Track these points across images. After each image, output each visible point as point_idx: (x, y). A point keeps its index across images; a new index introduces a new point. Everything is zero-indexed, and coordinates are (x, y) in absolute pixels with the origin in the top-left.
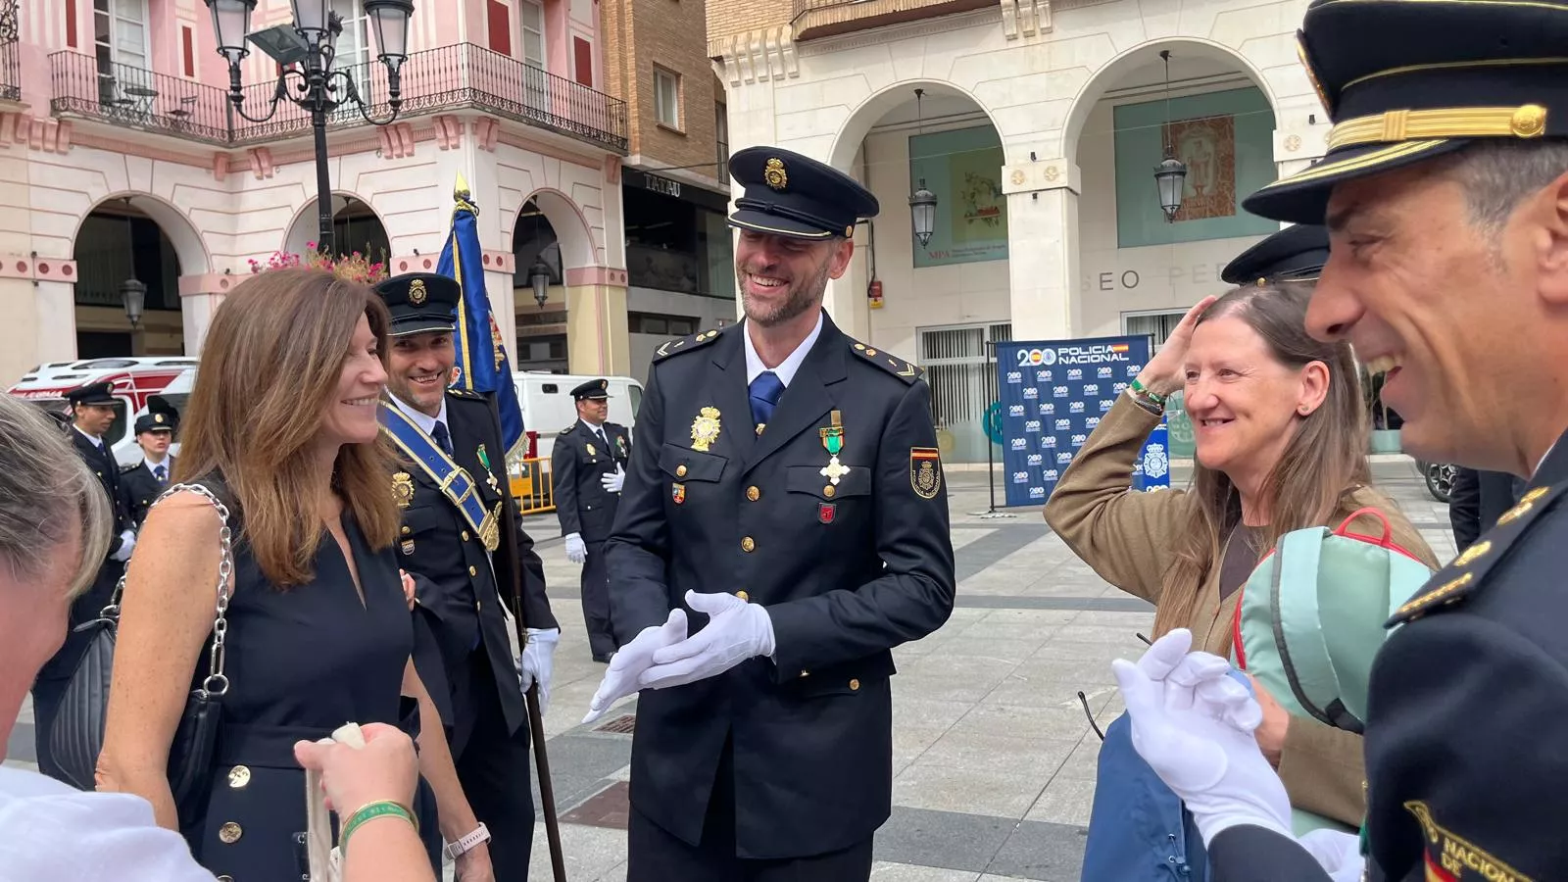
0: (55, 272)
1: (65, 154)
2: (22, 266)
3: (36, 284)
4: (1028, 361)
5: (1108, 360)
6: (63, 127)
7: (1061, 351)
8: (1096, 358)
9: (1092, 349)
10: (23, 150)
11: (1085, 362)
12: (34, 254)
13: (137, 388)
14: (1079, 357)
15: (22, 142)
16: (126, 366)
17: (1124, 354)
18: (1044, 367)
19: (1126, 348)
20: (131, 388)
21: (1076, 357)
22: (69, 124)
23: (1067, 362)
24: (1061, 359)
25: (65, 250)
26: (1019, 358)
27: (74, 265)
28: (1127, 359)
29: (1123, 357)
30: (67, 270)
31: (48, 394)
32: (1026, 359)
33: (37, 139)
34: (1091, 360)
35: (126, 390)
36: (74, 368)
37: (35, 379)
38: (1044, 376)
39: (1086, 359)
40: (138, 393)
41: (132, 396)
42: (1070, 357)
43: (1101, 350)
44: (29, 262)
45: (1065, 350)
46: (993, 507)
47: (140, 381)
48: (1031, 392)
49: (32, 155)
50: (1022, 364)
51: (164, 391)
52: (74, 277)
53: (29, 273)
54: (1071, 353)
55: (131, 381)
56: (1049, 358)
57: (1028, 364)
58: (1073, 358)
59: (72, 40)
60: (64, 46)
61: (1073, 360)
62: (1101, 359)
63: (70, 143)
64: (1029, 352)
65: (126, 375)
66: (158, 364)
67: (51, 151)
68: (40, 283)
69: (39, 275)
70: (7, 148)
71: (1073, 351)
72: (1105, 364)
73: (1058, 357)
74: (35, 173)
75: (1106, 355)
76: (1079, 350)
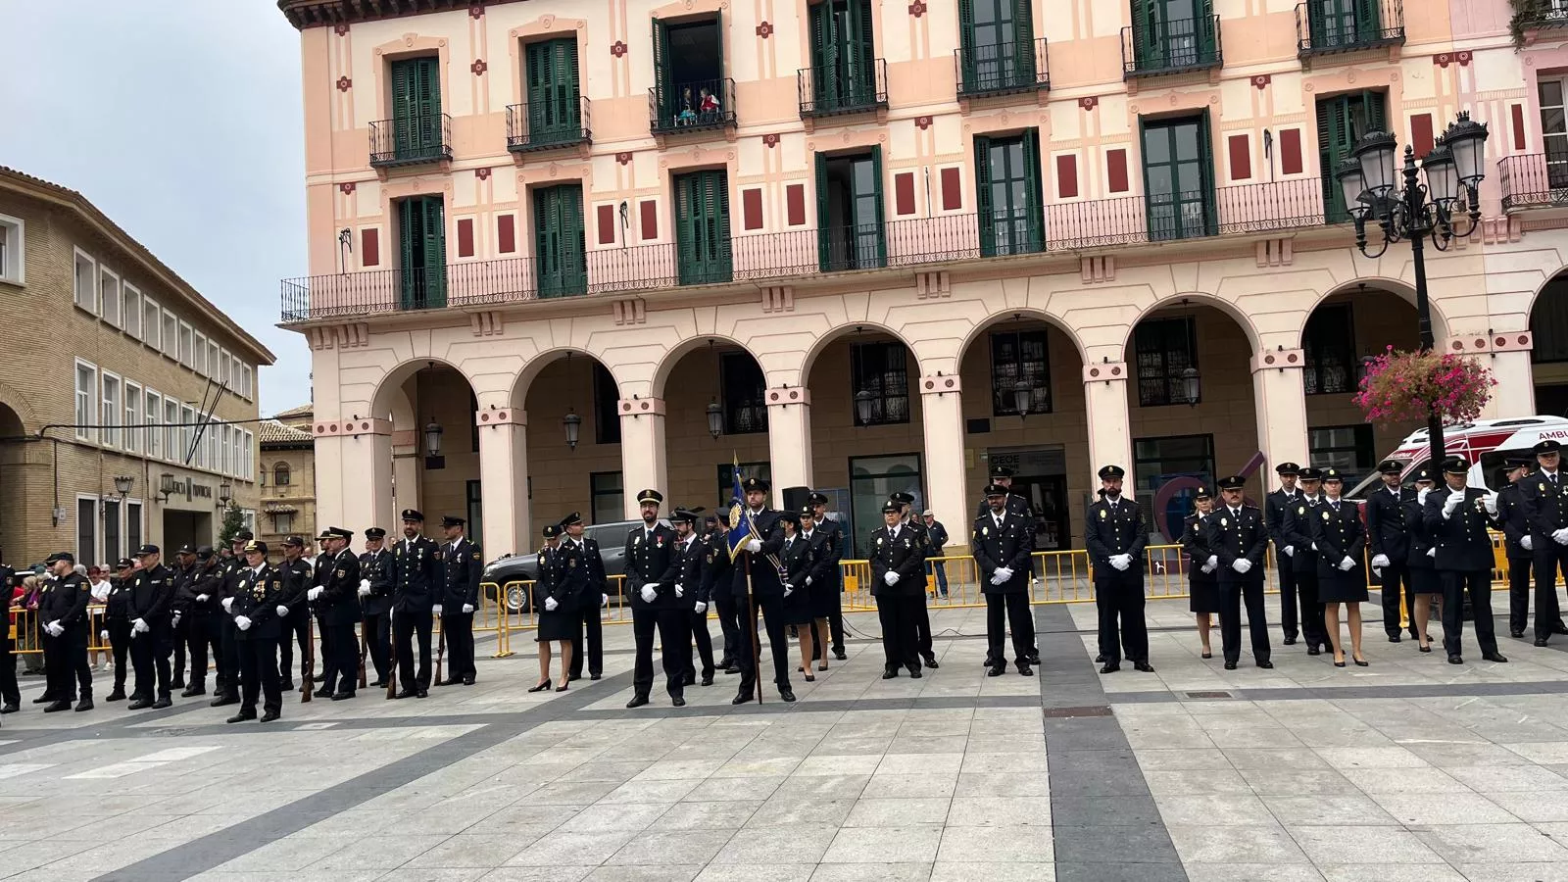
0: (1512, 343)
1: (1517, 241)
2: (1480, 343)
3: (1493, 356)
6: (1512, 221)
10: (1480, 248)
12: (1491, 331)
15: (1477, 241)
22: (1518, 216)
25: (1521, 324)
27: (1529, 335)
30: (1523, 340)
33: (1490, 236)
44: (1486, 339)
49: (1487, 249)
52: (1530, 345)
53: (1487, 348)
59: (1520, 143)
60: (1513, 151)
63: (1522, 232)
67: (1504, 242)
68: (1497, 355)
69: (1497, 348)
70: (1464, 249)
74: (1492, 263)
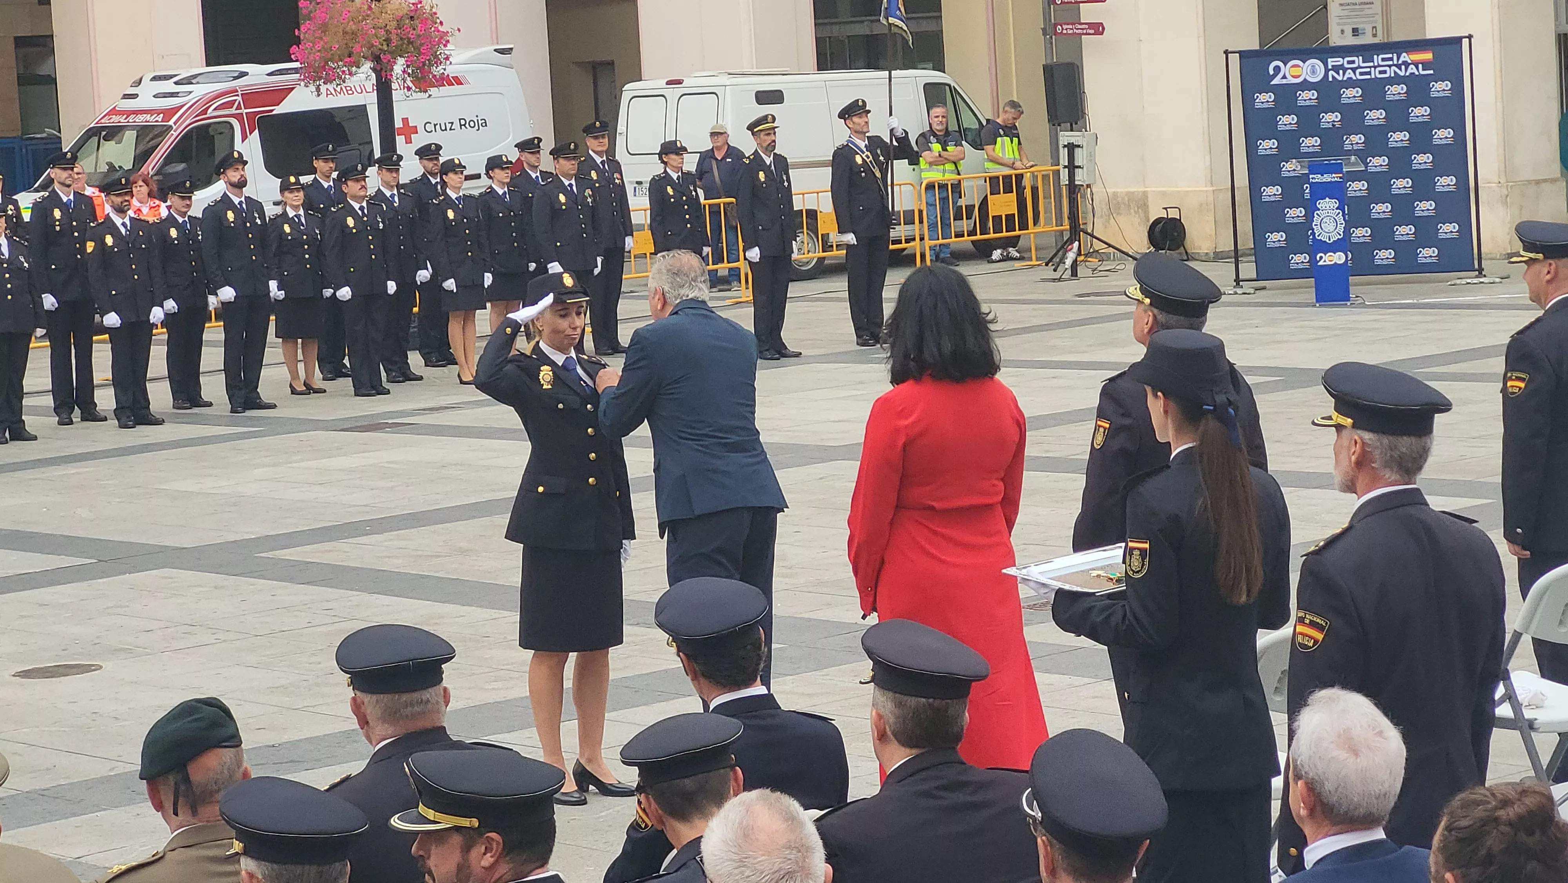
4: (1284, 77)
5: (1402, 74)
7: (1331, 62)
8: (1385, 72)
9: (1377, 59)
11: (1368, 77)
13: (245, 109)
14: (1358, 71)
16: (236, 78)
17: (1426, 65)
18: (1306, 85)
19: (1429, 56)
20: (239, 108)
21: (1354, 70)
23: (1340, 78)
24: (1331, 73)
26: (1271, 72)
28: (1431, 72)
29: (1423, 70)
31: (148, 117)
32: (1281, 75)
34: (1375, 74)
35: (233, 111)
36: (176, 83)
37: (134, 96)
38: (1307, 97)
39: (1369, 73)
40: (246, 113)
41: (239, 117)
42: (1345, 70)
43: (1391, 59)
45: (1339, 61)
46: (1238, 281)
47: (251, 97)
48: (1287, 121)
50: (1276, 81)
51: (278, 110)
54: (1346, 66)
55: (239, 98)
56: (1314, 72)
57: (1284, 81)
58: (1350, 71)
61: (1349, 74)
62: (1390, 72)
64: (1285, 65)
65: (234, 91)
66: (271, 74)
71: (1349, 62)
72: (1396, 80)
73: (1327, 71)
75: (1399, 66)
76: (1358, 61)
